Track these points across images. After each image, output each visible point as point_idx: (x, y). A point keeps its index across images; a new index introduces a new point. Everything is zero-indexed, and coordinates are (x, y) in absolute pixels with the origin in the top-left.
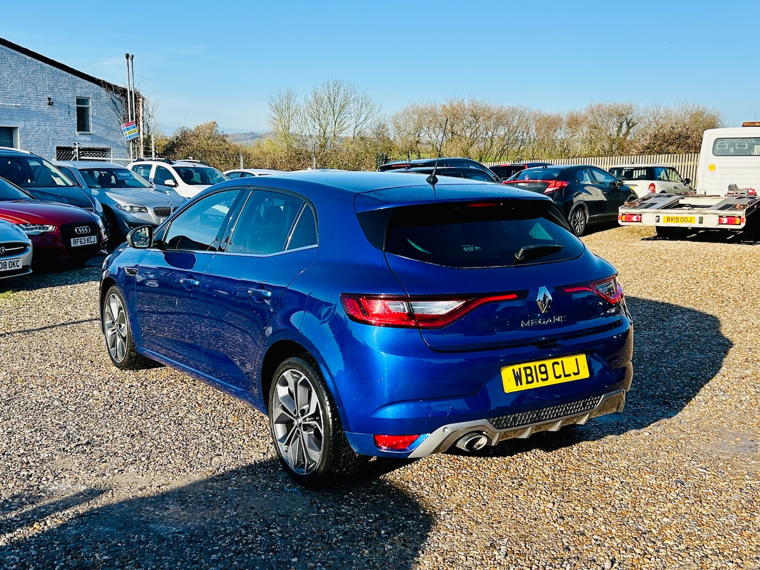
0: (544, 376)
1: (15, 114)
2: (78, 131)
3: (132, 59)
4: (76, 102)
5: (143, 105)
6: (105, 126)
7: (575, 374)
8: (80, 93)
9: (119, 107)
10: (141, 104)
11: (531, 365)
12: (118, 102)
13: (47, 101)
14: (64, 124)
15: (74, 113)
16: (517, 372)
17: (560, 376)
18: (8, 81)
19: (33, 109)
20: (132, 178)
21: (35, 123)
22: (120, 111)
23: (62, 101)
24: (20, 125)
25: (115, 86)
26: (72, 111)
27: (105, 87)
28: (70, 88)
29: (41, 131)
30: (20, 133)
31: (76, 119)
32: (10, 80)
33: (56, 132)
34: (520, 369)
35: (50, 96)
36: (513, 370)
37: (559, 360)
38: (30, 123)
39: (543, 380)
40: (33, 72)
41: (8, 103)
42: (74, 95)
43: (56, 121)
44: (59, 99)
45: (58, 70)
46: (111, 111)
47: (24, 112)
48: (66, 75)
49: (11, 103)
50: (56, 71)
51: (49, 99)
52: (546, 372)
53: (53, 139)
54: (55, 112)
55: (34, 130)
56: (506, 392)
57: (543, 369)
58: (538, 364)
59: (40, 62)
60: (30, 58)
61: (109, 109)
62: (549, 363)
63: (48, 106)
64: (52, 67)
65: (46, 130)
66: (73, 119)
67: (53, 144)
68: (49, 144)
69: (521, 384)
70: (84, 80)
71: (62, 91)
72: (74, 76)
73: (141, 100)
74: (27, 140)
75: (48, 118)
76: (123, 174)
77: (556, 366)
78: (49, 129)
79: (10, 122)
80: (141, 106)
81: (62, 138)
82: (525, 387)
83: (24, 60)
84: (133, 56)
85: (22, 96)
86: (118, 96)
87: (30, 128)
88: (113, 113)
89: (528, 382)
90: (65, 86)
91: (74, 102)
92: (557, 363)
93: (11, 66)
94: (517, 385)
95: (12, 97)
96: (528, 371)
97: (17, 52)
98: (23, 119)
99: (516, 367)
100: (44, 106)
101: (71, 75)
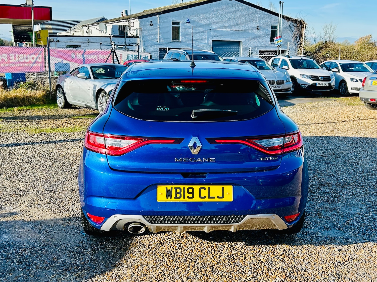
0: (191, 195)
1: (241, 34)
2: (271, 42)
3: (283, 4)
4: (271, 27)
5: (305, 28)
6: (284, 39)
7: (218, 197)
8: (273, 23)
9: (293, 29)
10: (304, 27)
11: (182, 187)
12: (292, 27)
13: (257, 28)
14: (264, 39)
15: (269, 33)
16: (169, 190)
17: (205, 197)
18: (239, 19)
19: (250, 32)
20: (265, 65)
21: (250, 39)
22: (293, 31)
23: (264, 27)
24: (242, 40)
25: (291, 18)
26: (268, 32)
27: (286, 19)
28: (268, 21)
29: (253, 42)
30: (243, 43)
31: (270, 36)
32: (240, 18)
33: (260, 43)
34: (172, 188)
35: (258, 25)
36: (167, 188)
37: (207, 187)
38: (248, 38)
39: (188, 197)
40: (251, 14)
41: (238, 29)
42: (270, 24)
43: (261, 37)
44: (263, 27)
45: (264, 12)
46: (288, 31)
47: (246, 34)
48: (267, 14)
49: (240, 29)
50: (262, 13)
51: (258, 26)
52: (193, 193)
53: (258, 46)
54: (260, 33)
55: (250, 42)
56: (158, 201)
57: (191, 191)
58: (187, 187)
59: (255, 9)
60: (250, 7)
61: (287, 30)
62: (197, 188)
63: (257, 30)
64: (261, 11)
65: (255, 42)
66: (269, 36)
67: (258, 49)
68: (256, 49)
69: (171, 198)
70: (276, 16)
71: (264, 22)
72: (271, 15)
73: (304, 25)
74: (245, 47)
75: (256, 36)
76: (260, 63)
77: (202, 190)
78: (256, 41)
79: (238, 38)
80: (304, 28)
81: (262, 46)
82: (173, 200)
83: (247, 8)
84: (283, 2)
85: (245, 26)
86: (293, 23)
87: (247, 41)
88: (289, 32)
89: (176, 197)
90: (266, 19)
91: (270, 28)
92: (205, 189)
93: (241, 12)
94: (167, 198)
95: (240, 26)
96: (178, 191)
97: (245, 4)
98: (245, 37)
99: (169, 187)
100: (255, 30)
101: (270, 14)
